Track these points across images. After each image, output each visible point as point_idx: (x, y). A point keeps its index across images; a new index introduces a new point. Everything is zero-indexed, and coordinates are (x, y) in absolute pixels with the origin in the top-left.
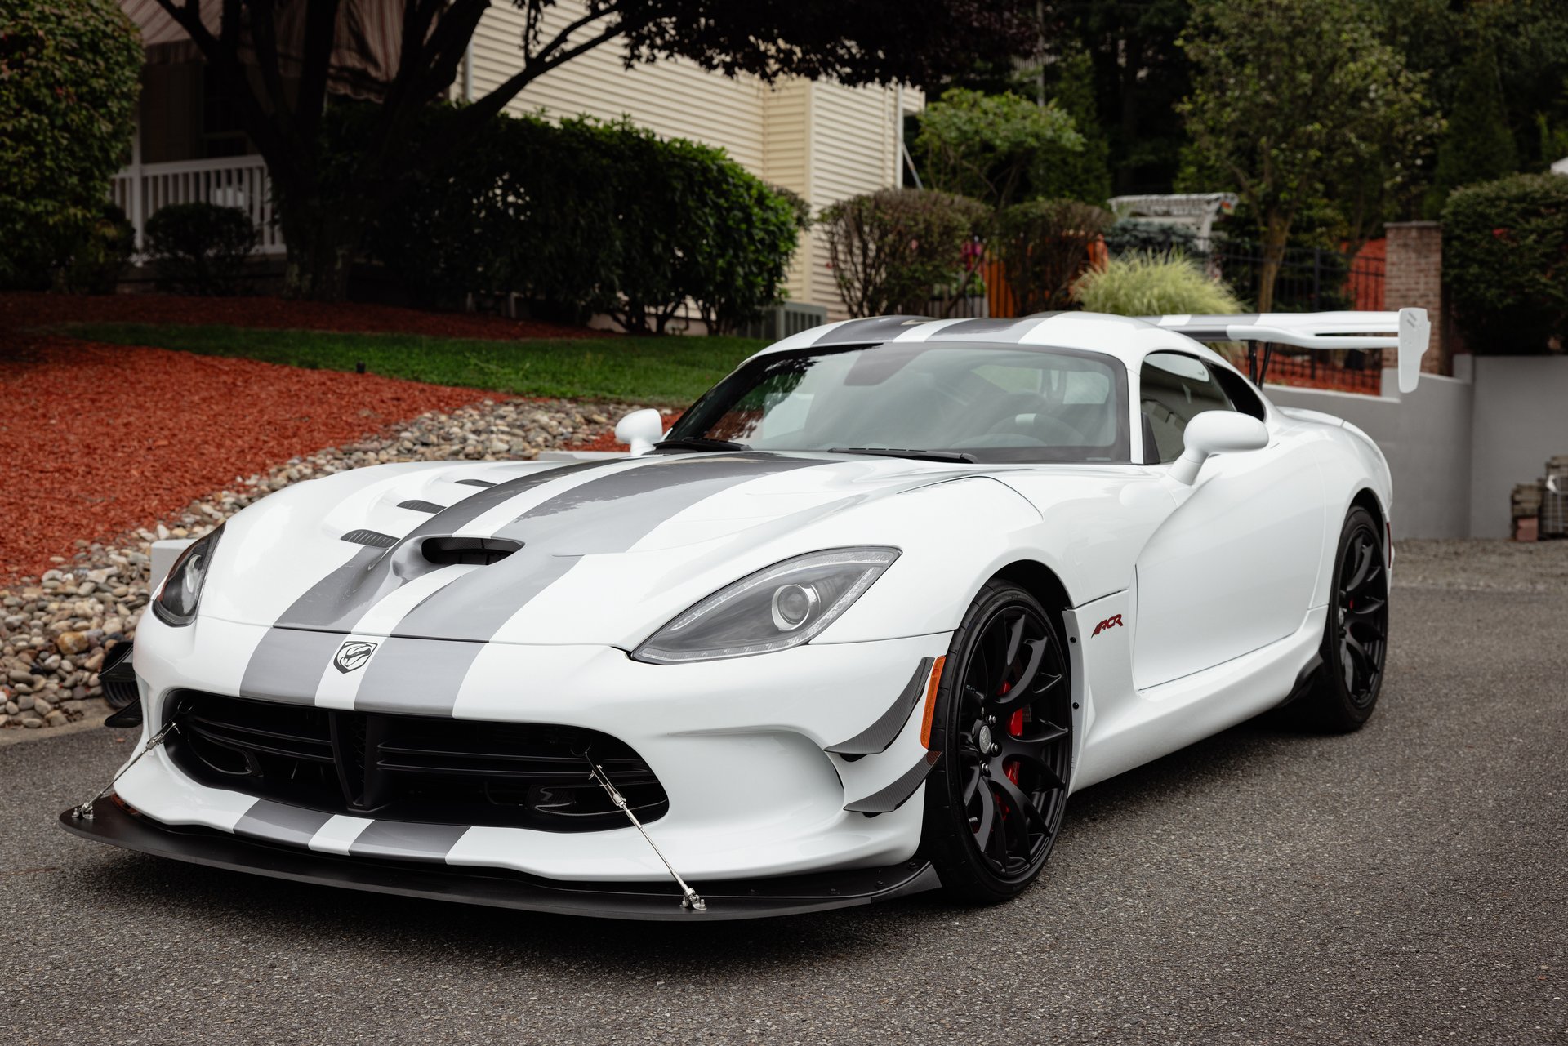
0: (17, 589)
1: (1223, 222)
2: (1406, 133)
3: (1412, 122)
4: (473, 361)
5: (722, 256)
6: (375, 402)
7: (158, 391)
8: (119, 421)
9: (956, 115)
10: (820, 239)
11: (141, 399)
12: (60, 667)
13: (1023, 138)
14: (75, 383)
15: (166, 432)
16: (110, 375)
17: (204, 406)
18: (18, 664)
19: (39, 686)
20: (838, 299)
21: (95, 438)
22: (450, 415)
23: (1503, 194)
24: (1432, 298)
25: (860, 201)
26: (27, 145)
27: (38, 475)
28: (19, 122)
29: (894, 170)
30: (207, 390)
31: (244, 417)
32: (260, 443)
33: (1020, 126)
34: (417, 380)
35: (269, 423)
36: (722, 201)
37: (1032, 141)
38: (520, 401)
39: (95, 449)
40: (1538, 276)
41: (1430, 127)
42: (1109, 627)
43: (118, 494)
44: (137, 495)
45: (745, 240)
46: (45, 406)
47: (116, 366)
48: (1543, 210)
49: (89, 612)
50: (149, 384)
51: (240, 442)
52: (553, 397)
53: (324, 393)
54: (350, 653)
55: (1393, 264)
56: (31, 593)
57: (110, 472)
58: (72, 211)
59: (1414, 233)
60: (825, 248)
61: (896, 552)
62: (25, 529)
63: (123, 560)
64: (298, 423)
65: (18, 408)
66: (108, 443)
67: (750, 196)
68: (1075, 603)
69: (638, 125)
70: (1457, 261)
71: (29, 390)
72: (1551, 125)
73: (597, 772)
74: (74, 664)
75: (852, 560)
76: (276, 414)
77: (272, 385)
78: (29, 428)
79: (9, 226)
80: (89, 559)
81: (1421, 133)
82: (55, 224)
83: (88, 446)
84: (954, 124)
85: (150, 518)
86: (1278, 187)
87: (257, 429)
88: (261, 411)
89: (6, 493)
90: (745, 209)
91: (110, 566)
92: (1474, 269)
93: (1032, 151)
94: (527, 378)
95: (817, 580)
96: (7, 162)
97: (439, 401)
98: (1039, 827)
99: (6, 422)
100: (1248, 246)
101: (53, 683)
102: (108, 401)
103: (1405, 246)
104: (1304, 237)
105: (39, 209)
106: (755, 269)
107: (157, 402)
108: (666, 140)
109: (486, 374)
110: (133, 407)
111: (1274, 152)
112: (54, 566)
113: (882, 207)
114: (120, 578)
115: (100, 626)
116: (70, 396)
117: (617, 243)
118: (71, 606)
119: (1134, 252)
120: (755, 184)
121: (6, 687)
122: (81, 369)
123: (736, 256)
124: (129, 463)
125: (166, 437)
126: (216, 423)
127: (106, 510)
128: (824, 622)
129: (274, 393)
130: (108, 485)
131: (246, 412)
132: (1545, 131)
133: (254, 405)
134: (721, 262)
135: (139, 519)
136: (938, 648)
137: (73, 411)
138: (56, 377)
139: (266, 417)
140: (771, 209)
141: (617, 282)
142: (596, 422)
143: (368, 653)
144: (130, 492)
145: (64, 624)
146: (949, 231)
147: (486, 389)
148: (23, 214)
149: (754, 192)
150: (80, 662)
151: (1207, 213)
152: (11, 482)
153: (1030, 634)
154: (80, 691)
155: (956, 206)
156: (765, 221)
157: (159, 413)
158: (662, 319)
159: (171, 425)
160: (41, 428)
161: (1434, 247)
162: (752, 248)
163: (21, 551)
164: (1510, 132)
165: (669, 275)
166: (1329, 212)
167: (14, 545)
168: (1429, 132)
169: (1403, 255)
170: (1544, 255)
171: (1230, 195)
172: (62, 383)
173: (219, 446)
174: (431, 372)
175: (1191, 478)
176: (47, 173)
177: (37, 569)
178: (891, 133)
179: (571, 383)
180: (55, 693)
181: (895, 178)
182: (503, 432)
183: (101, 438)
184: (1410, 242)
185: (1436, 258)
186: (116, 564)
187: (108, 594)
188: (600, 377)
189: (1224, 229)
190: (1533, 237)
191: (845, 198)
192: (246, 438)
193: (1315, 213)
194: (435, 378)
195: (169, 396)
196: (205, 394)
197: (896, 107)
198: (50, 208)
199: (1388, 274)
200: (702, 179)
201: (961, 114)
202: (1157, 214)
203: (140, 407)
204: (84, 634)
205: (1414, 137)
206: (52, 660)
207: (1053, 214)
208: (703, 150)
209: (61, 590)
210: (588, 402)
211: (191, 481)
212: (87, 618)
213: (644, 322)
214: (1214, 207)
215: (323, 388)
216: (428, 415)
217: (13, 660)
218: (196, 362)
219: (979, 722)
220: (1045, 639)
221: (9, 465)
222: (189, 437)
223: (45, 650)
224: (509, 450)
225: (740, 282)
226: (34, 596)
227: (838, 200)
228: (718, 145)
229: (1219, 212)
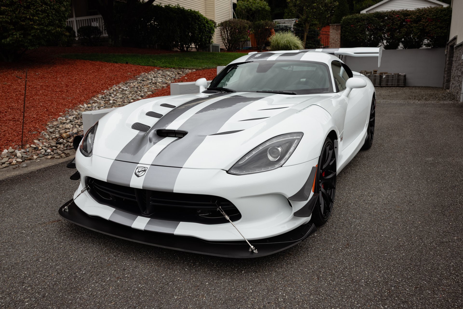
0: (52, 122)
1: (296, 25)
2: (331, 6)
3: (332, 3)
4: (151, 60)
5: (200, 34)
6: (131, 71)
7: (82, 70)
8: (74, 78)
9: (244, 3)
10: (218, 30)
11: (78, 72)
12: (63, 142)
13: (258, 8)
14: (63, 69)
15: (84, 80)
16: (71, 67)
17: (93, 74)
18: (53, 142)
19: (58, 147)
20: (222, 42)
21: (68, 83)
22: (148, 73)
23: (353, 18)
24: (339, 40)
25: (226, 22)
26: (45, 14)
27: (55, 93)
28: (42, 8)
29: (231, 15)
30: (93, 70)
31: (102, 76)
32: (106, 82)
33: (257, 5)
34: (139, 65)
35: (108, 77)
36: (199, 22)
37: (260, 8)
38: (162, 69)
39: (68, 85)
40: (360, 35)
41: (335, 4)
43: (74, 96)
44: (79, 96)
45: (204, 31)
46: (56, 75)
47: (72, 64)
48: (361, 21)
49: (69, 127)
50: (80, 69)
51: (102, 82)
52: (169, 68)
53: (119, 69)
54: (139, 170)
55: (331, 33)
56: (55, 123)
57: (72, 91)
58: (58, 29)
59: (335, 26)
60: (219, 32)
61: (302, 134)
62: (53, 106)
63: (76, 113)
64: (114, 77)
65: (50, 76)
66: (71, 84)
67: (205, 21)
69: (181, 7)
70: (344, 32)
71: (52, 71)
72: (356, 3)
73: (220, 208)
74: (67, 141)
75: (289, 138)
76: (109, 75)
77: (108, 68)
78: (53, 81)
79: (43, 33)
80: (69, 113)
81: (333, 5)
82: (54, 32)
83: (67, 85)
84: (244, 5)
85: (82, 102)
86: (308, 17)
87: (105, 79)
88: (106, 74)
89: (48, 98)
90: (204, 24)
91: (73, 115)
92: (347, 33)
93: (259, 11)
94: (163, 64)
95: (281, 145)
96: (40, 18)
97: (145, 70)
98: (330, 200)
99: (47, 80)
100: (301, 29)
101: (62, 146)
102: (71, 73)
103: (334, 29)
104: (311, 27)
105: (50, 29)
106: (206, 37)
107: (82, 73)
108: (187, 10)
109: (154, 63)
110: (77, 75)
111: (307, 10)
112: (60, 116)
113: (231, 23)
114: (76, 118)
115: (72, 131)
116: (62, 72)
117: (178, 32)
118: (65, 126)
119: (281, 31)
120: (206, 19)
121: (50, 148)
122: (64, 66)
123: (203, 34)
124: (76, 89)
125: (84, 82)
126: (96, 78)
127: (72, 101)
128: (285, 160)
129: (108, 70)
130: (72, 94)
131: (102, 74)
132: (355, 5)
133: (104, 73)
134: (200, 36)
135: (80, 102)
137: (63, 76)
138: (58, 68)
139: (107, 76)
140: (209, 24)
141: (179, 41)
142: (180, 74)
143: (145, 171)
144: (77, 96)
145: (63, 131)
146: (245, 28)
147: (155, 66)
148: (46, 30)
149: (206, 20)
150: (68, 140)
151: (292, 23)
152: (49, 95)
153: (330, 150)
154: (69, 148)
155: (245, 22)
156: (208, 27)
157: (83, 76)
158: (187, 48)
159: (86, 78)
160: (55, 81)
161: (339, 29)
162: (206, 32)
163: (52, 112)
164: (348, 5)
165: (189, 39)
166: (316, 22)
167: (50, 111)
168: (335, 5)
169: (333, 31)
170: (361, 30)
171: (297, 19)
172: (60, 69)
173: (97, 83)
174: (142, 63)
175: (348, 96)
176: (51, 20)
177: (56, 117)
178: (230, 7)
179: (173, 64)
180: (63, 148)
181: (231, 17)
182: (160, 77)
183: (69, 83)
184: (335, 28)
185: (340, 31)
186: (75, 114)
187: (74, 122)
188: (179, 63)
189: (296, 26)
190: (359, 26)
191: (223, 21)
192: (103, 81)
193: (314, 22)
194: (143, 64)
195: (85, 71)
196: (93, 71)
197: (231, 2)
198: (52, 29)
199: (330, 35)
200: (195, 18)
201: (245, 3)
202: (282, 23)
203: (78, 74)
204: (68, 133)
205: (332, 6)
206: (61, 140)
207: (264, 24)
208: (195, 11)
209: (62, 122)
210: (177, 69)
211: (91, 92)
212: (69, 129)
213: (184, 49)
214: (294, 21)
215: (119, 68)
216: (143, 73)
217: (52, 141)
218: (90, 63)
221: (48, 91)
222: (90, 81)
223: (59, 138)
224: (162, 81)
225: (204, 40)
226: (56, 124)
227: (222, 22)
228: (197, 11)
229: (295, 22)
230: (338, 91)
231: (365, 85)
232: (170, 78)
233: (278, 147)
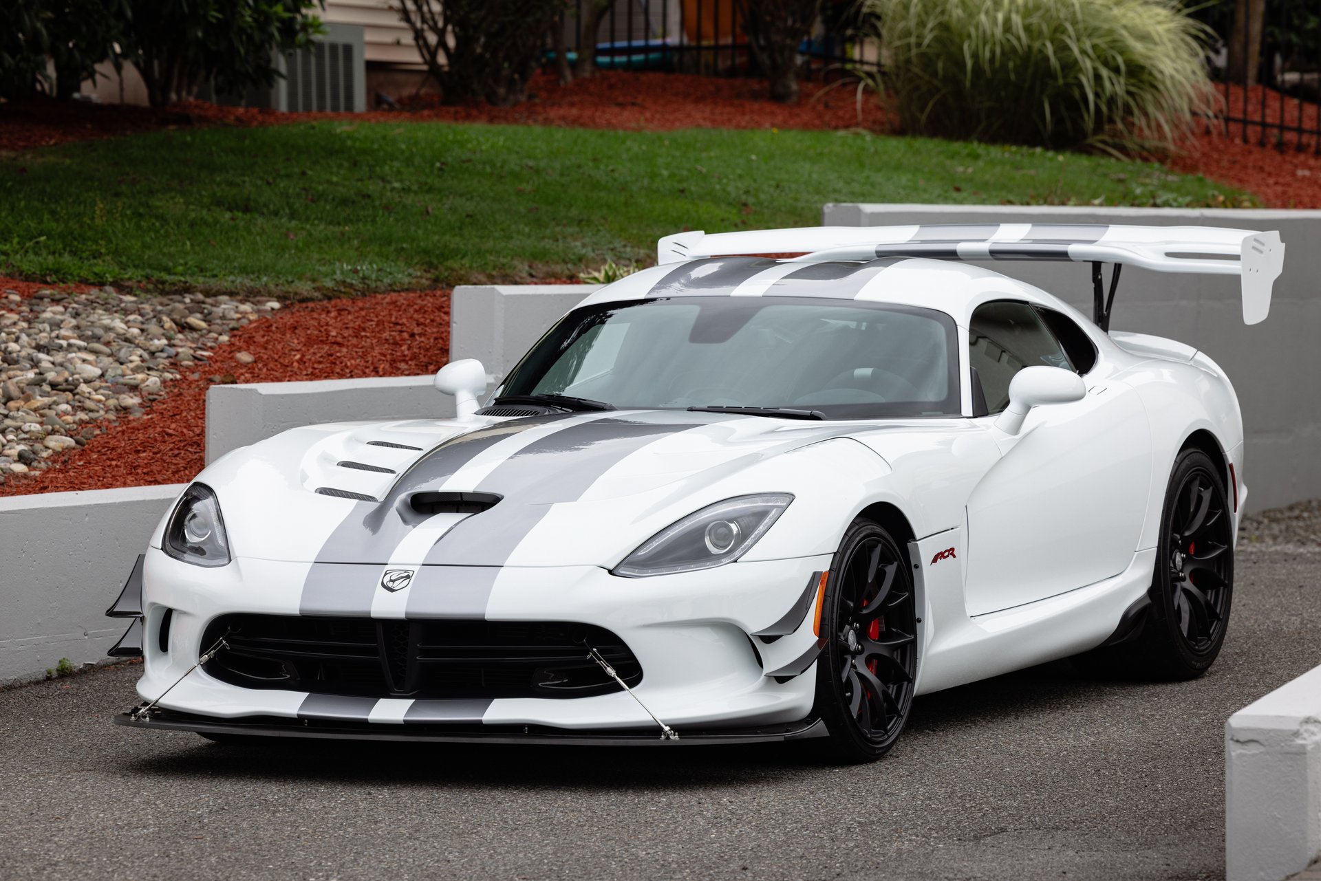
38: (54, 293)
42: (945, 557)
52: (93, 283)
54: (393, 578)
61: (791, 497)
68: (918, 536)
73: (594, 654)
75: (759, 504)
94: (28, 250)
95: (739, 517)
98: (893, 711)
128: (744, 548)
136: (824, 565)
142: (192, 328)
153: (885, 560)
175: (1016, 428)
188: (135, 245)
219: (847, 627)
220: (896, 564)
230: (981, 410)
231: (1078, 392)
232: (146, 355)
233: (731, 521)
